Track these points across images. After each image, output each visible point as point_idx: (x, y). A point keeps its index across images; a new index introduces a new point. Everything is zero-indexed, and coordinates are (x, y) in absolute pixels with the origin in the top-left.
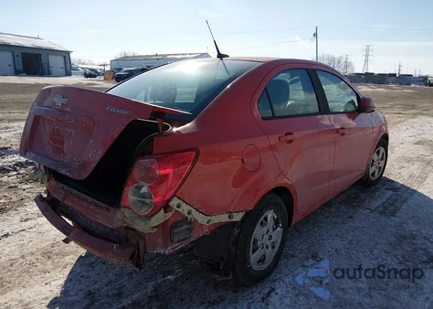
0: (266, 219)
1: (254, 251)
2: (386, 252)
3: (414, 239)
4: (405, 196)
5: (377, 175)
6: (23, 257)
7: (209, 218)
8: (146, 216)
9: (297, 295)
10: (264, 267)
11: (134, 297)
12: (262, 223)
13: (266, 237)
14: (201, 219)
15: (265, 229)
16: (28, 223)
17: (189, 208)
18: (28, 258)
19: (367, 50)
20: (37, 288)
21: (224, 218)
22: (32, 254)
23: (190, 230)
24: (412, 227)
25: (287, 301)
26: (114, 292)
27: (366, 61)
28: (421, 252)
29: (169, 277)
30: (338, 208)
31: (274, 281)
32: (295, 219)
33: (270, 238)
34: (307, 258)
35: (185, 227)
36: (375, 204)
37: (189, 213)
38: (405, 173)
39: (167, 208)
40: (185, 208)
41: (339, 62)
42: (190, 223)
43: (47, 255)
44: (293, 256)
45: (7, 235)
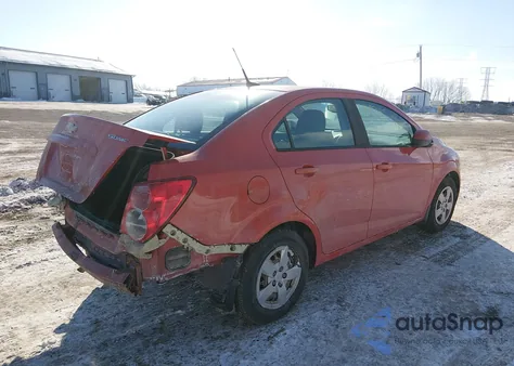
0: (279, 254)
1: (262, 287)
2: (425, 302)
3: (464, 290)
4: (473, 244)
5: (444, 220)
6: (40, 285)
7: (208, 248)
8: (140, 242)
9: (307, 337)
10: (276, 306)
11: (138, 328)
12: (273, 258)
13: (279, 274)
14: (198, 248)
15: (277, 266)
16: (52, 253)
17: (185, 236)
18: (45, 286)
19: (488, 73)
20: (48, 313)
21: (226, 249)
22: (50, 282)
23: (187, 259)
24: (467, 278)
25: (294, 342)
26: (121, 322)
27: (486, 86)
28: (466, 304)
29: (179, 311)
30: (387, 254)
31: (287, 322)
32: (319, 260)
33: (285, 276)
34: (331, 303)
35: (181, 256)
36: (433, 251)
37: (185, 241)
38: (484, 219)
39: (161, 235)
40: (180, 237)
41: (451, 87)
42: (187, 251)
43: (64, 284)
44: (317, 299)
45: (29, 264)
